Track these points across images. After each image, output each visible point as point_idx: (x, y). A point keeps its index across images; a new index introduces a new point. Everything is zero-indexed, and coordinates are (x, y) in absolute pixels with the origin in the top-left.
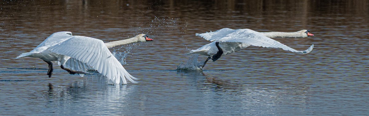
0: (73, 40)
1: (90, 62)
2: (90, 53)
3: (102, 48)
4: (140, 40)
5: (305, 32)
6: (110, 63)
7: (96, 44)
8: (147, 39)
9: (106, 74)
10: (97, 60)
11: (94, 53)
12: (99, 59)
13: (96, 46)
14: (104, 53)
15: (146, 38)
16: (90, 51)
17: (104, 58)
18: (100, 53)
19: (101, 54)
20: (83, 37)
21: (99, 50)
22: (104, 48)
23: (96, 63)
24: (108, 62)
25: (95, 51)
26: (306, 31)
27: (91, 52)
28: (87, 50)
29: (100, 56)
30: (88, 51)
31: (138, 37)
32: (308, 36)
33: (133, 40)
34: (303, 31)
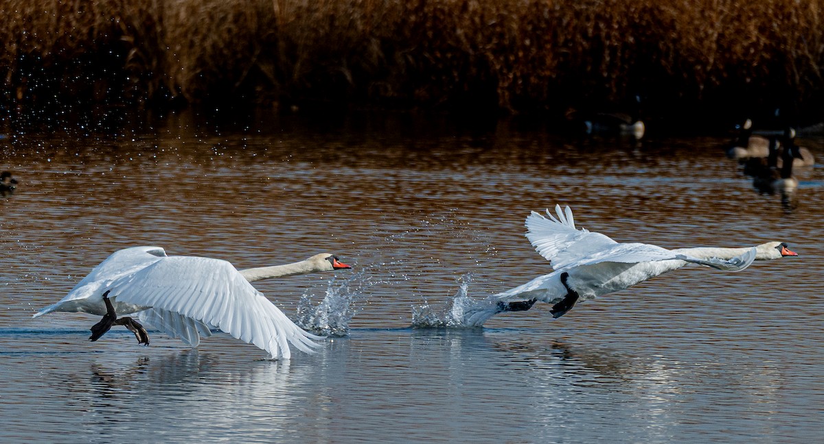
0: (161, 268)
1: (211, 317)
2: (206, 293)
3: (233, 280)
4: (318, 267)
5: (776, 246)
6: (256, 312)
7: (218, 272)
8: (336, 263)
9: (252, 338)
10: (225, 309)
11: (217, 294)
12: (228, 305)
13: (217, 278)
14: (238, 292)
15: (332, 263)
16: (207, 290)
17: (241, 302)
18: (229, 292)
19: (233, 293)
20: (184, 257)
21: (225, 286)
22: (236, 278)
23: (226, 317)
24: (251, 309)
25: (217, 289)
26: (778, 244)
27: (210, 292)
28: (199, 289)
29: (229, 298)
30: (203, 291)
31: (315, 260)
32: (783, 256)
33: (302, 267)
34: (770, 245)
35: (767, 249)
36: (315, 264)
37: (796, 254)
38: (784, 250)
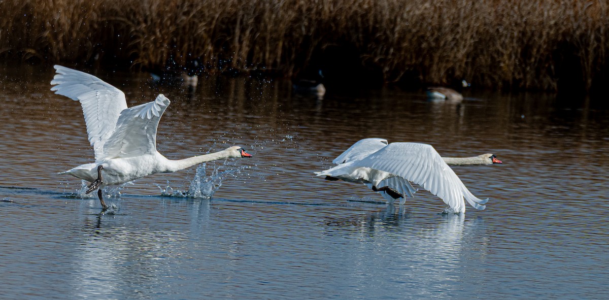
5: (490, 156)
15: (241, 153)
31: (230, 150)
32: (493, 163)
33: (223, 154)
34: (486, 156)
35: (484, 158)
36: (230, 153)
37: (501, 162)
38: (494, 159)
